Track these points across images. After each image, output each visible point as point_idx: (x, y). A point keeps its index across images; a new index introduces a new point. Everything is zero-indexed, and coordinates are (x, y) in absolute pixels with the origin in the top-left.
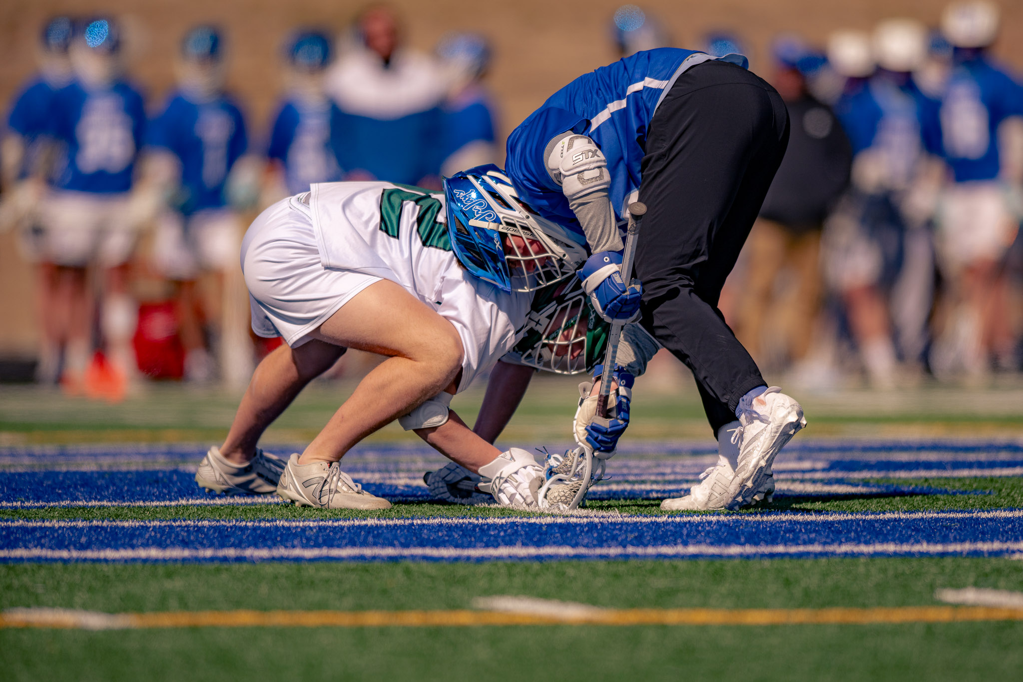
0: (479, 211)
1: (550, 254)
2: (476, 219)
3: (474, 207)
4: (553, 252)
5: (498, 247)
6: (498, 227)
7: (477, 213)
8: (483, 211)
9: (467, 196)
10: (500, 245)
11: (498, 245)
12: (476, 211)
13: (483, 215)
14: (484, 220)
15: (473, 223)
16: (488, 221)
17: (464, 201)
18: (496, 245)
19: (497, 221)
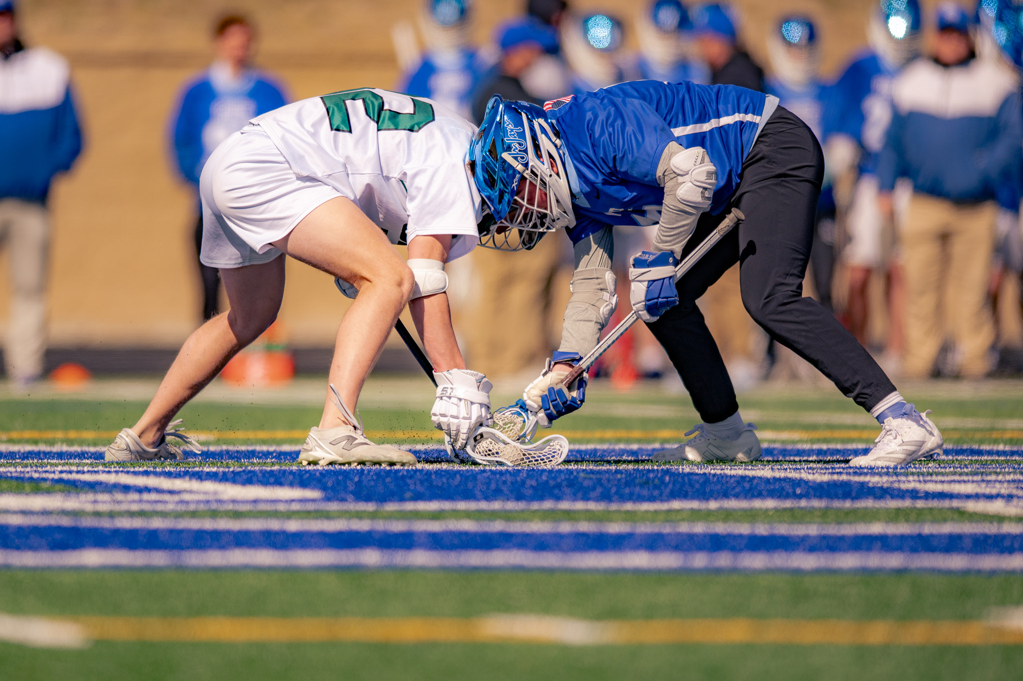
0: (517, 149)
1: (548, 212)
2: (509, 154)
3: (515, 144)
4: (551, 211)
5: (514, 186)
6: (524, 171)
7: (514, 150)
8: (520, 151)
9: (514, 131)
10: (516, 185)
11: (514, 185)
12: (514, 147)
13: (518, 154)
14: (516, 158)
15: (506, 156)
16: (518, 162)
17: (509, 133)
18: (513, 183)
19: (526, 165)
